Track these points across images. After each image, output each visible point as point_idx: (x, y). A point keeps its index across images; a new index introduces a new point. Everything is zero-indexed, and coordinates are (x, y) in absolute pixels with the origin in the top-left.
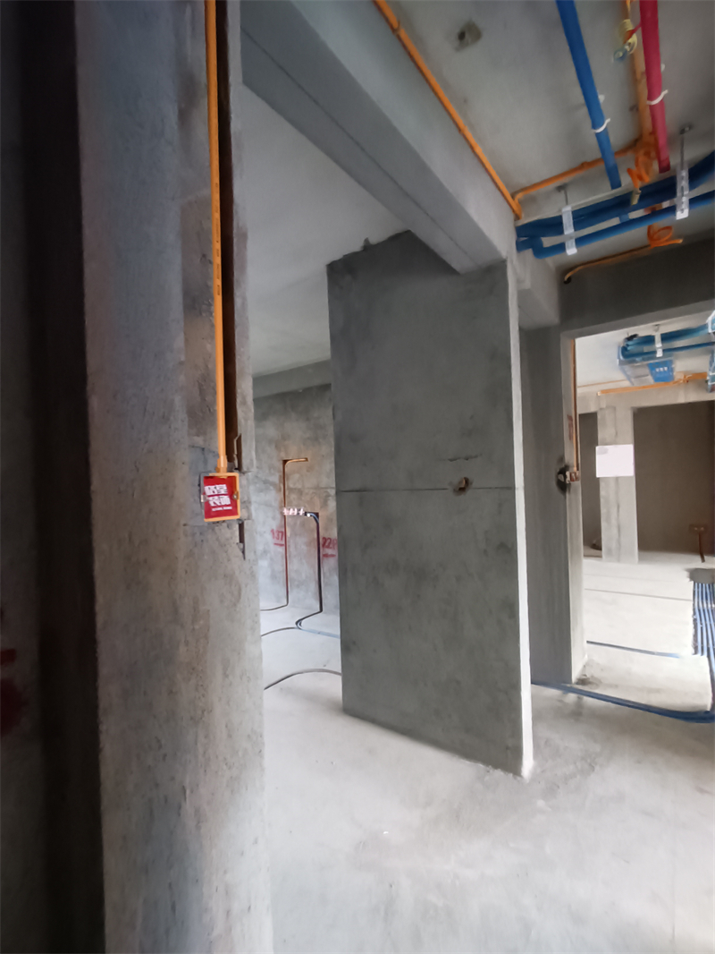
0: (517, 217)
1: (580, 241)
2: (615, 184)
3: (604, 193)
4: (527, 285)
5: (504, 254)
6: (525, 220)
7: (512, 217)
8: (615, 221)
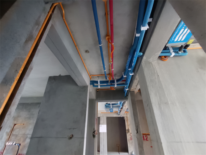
0: (90, 79)
1: (101, 86)
2: (106, 79)
3: (104, 80)
4: (91, 91)
5: (88, 85)
8: (106, 84)
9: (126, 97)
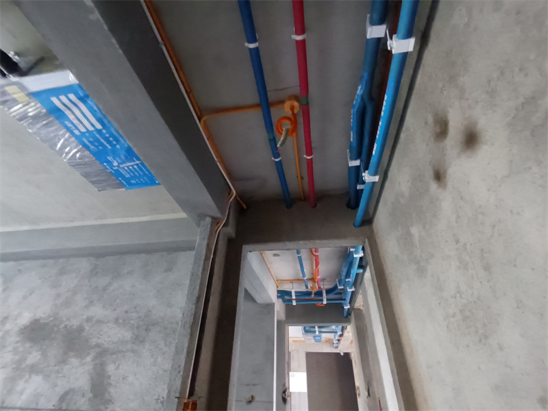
0: (278, 287)
1: (297, 301)
5: (274, 301)
6: (280, 289)
7: (276, 287)
8: (306, 298)
9: (347, 317)
